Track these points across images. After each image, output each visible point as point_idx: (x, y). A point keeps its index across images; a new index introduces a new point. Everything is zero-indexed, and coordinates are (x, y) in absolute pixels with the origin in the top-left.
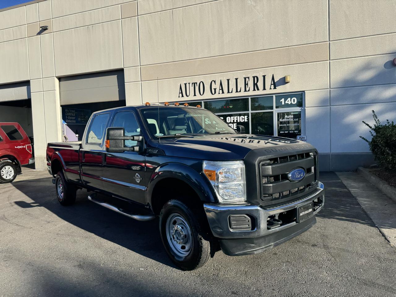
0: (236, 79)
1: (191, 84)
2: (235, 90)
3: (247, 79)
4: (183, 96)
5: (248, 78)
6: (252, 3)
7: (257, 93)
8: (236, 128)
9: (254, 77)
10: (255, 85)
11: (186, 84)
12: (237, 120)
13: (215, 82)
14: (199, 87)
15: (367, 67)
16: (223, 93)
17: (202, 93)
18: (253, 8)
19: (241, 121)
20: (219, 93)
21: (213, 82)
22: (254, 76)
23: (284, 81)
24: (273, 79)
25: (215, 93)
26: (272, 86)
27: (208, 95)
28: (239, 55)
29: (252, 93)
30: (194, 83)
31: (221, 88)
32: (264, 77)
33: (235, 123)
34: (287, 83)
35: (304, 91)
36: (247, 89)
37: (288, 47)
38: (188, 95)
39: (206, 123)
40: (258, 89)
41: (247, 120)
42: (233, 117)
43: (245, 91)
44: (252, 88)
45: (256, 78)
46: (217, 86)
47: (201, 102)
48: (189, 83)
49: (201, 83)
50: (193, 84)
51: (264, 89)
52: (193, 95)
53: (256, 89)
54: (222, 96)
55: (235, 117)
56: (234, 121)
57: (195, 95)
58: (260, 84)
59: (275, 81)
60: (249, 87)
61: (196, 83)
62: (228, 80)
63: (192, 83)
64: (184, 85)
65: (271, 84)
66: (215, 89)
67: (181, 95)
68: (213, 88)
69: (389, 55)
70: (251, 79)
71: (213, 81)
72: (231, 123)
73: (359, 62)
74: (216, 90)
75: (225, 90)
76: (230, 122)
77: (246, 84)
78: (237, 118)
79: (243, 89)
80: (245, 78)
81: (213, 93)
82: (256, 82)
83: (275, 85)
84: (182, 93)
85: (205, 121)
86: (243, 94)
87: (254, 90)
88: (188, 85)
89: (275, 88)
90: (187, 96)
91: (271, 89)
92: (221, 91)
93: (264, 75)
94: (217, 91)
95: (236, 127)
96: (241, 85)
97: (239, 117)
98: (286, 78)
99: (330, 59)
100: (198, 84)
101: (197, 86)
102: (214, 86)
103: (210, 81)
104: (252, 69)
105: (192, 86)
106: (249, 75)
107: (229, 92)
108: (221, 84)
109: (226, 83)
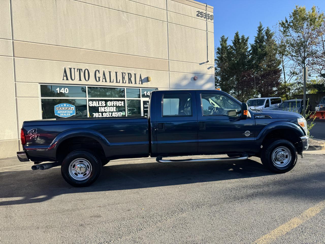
0: (116, 73)
1: (76, 70)
2: (115, 81)
4: (67, 79)
6: (126, 19)
7: (131, 85)
9: (128, 74)
10: (130, 79)
11: (70, 69)
12: (116, 105)
13: (99, 71)
14: (84, 73)
15: (185, 78)
16: (106, 81)
17: (87, 79)
19: (119, 105)
20: (103, 82)
21: (97, 71)
22: (128, 72)
23: (147, 80)
24: (141, 77)
25: (99, 80)
26: (140, 82)
27: (92, 81)
28: (117, 55)
29: (128, 85)
31: (104, 78)
34: (149, 81)
35: (157, 88)
36: (124, 82)
37: (148, 58)
38: (73, 79)
39: (90, 105)
40: (132, 83)
41: (123, 104)
42: (113, 102)
44: (127, 82)
45: (130, 75)
46: (101, 75)
47: (86, 87)
48: (74, 69)
49: (86, 71)
50: (78, 70)
51: (136, 83)
52: (79, 79)
54: (104, 84)
56: (114, 105)
58: (133, 79)
60: (125, 80)
62: (110, 72)
65: (140, 81)
66: (99, 78)
67: (65, 78)
69: (191, 74)
72: (111, 106)
73: (181, 75)
75: (108, 79)
76: (110, 105)
77: (123, 78)
78: (116, 103)
79: (121, 81)
80: (123, 73)
82: (130, 77)
83: (142, 81)
84: (66, 76)
86: (121, 84)
87: (129, 83)
88: (72, 70)
89: (142, 84)
91: (139, 84)
92: (104, 80)
93: (135, 73)
94: (101, 79)
95: (115, 110)
96: (120, 78)
98: (149, 78)
99: (169, 70)
100: (83, 71)
101: (82, 72)
102: (98, 75)
103: (95, 70)
104: (127, 67)
105: (77, 72)
106: (125, 72)
107: (110, 82)
108: (104, 75)
109: (108, 74)
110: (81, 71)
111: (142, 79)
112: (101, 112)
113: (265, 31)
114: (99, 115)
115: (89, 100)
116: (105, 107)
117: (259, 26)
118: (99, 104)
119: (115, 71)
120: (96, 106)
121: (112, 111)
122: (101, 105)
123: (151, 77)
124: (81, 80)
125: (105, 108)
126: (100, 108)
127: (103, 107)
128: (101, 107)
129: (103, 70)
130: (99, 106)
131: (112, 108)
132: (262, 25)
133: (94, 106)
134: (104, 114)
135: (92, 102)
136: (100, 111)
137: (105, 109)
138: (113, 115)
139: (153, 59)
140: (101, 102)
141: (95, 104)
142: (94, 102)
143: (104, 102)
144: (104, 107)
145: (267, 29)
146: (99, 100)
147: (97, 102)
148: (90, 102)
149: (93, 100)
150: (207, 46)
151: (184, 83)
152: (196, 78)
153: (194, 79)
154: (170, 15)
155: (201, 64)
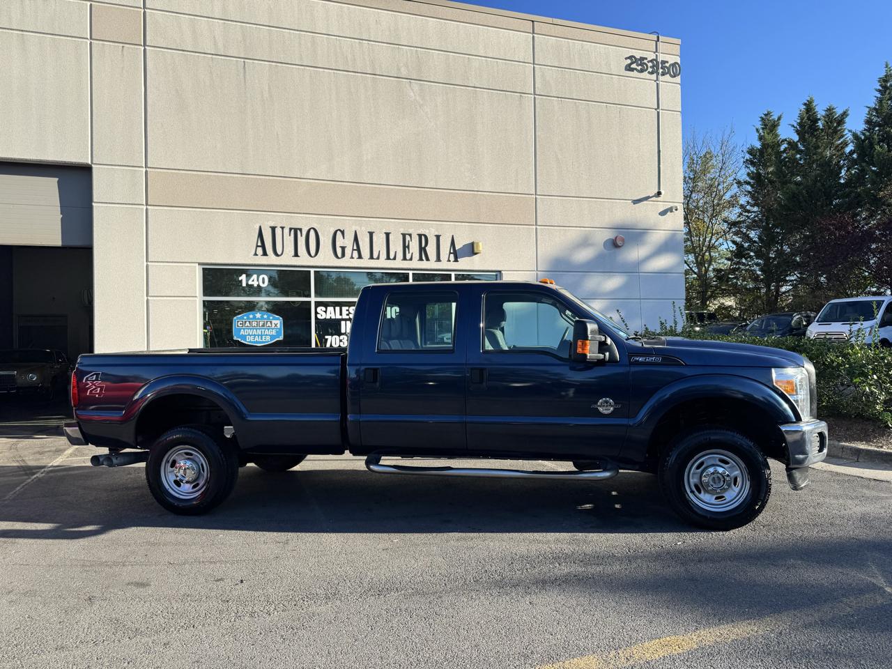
0: (388, 235)
1: (286, 231)
2: (383, 255)
3: (408, 238)
4: (265, 254)
5: (410, 235)
6: (418, 98)
7: (424, 265)
9: (420, 236)
10: (423, 250)
11: (273, 229)
13: (343, 232)
14: (307, 238)
15: (585, 243)
16: (360, 257)
17: (313, 252)
18: (418, 107)
19: (394, 317)
20: (352, 258)
21: (339, 233)
22: (420, 232)
23: (471, 250)
24: (453, 243)
25: (343, 255)
26: (452, 256)
27: (325, 259)
28: (392, 189)
29: (416, 264)
30: (296, 230)
31: (355, 248)
32: (438, 237)
34: (476, 254)
35: (500, 272)
36: (408, 256)
37: (476, 193)
38: (279, 253)
39: (319, 316)
40: (428, 259)
43: (405, 259)
44: (416, 256)
45: (423, 237)
46: (348, 242)
47: (310, 271)
48: (283, 228)
49: (312, 233)
50: (293, 231)
51: (438, 259)
52: (293, 253)
53: (424, 258)
54: (356, 263)
57: (296, 255)
58: (431, 250)
59: (457, 249)
60: (411, 252)
61: (301, 230)
62: (371, 234)
63: (291, 229)
64: (270, 230)
65: (450, 253)
66: (343, 248)
67: (260, 251)
68: (338, 244)
69: (604, 229)
70: (415, 238)
71: (339, 230)
73: (573, 235)
74: (346, 250)
75: (365, 251)
77: (405, 247)
79: (400, 255)
80: (404, 235)
81: (339, 254)
82: (423, 245)
83: (456, 255)
84: (263, 246)
85: (316, 313)
86: (399, 264)
87: (421, 259)
88: (278, 231)
89: (456, 260)
90: (277, 254)
91: (449, 261)
92: (356, 254)
93: (437, 234)
94: (348, 252)
96: (396, 247)
97: (389, 308)
98: (475, 246)
99: (536, 223)
100: (304, 233)
101: (301, 236)
102: (340, 242)
103: (333, 230)
104: (417, 220)
105: (290, 235)
106: (411, 231)
107: (372, 257)
108: (356, 239)
109: (368, 239)
110: (299, 231)
111: (458, 247)
112: (346, 334)
114: (341, 341)
115: (318, 304)
118: (341, 314)
119: (385, 230)
120: (333, 317)
122: (347, 315)
123: (480, 244)
124: (299, 254)
126: (343, 323)
127: (350, 320)
128: (346, 320)
129: (354, 228)
130: (340, 317)
133: (328, 317)
135: (324, 309)
136: (343, 331)
139: (489, 195)
140: (347, 308)
141: (331, 313)
142: (330, 309)
143: (353, 310)
146: (341, 304)
147: (338, 309)
148: (320, 309)
149: (326, 305)
150: (659, 151)
151: (584, 255)
152: (619, 243)
153: (615, 244)
154: (543, 76)
155: (636, 202)
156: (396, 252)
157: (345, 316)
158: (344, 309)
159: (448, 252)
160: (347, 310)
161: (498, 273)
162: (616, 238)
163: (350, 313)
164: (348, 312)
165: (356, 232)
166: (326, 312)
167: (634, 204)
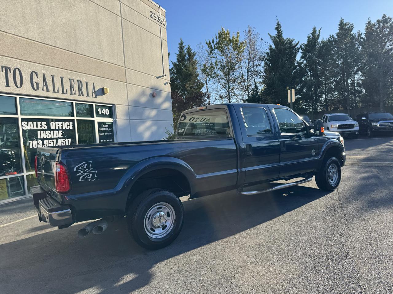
0: (62, 78)
2: (60, 91)
3: (72, 82)
5: (73, 80)
7: (81, 98)
8: (62, 137)
9: (78, 81)
10: (80, 90)
12: (62, 127)
13: (36, 73)
14: (14, 74)
15: (143, 94)
16: (48, 90)
17: (19, 85)
19: (67, 128)
20: (43, 90)
21: (33, 73)
22: (78, 79)
23: (102, 92)
24: (94, 87)
25: (38, 88)
26: (94, 94)
27: (27, 89)
29: (77, 97)
30: (5, 68)
31: (44, 84)
32: (87, 83)
33: (60, 130)
34: (105, 94)
35: (114, 105)
36: (73, 92)
37: (102, 61)
39: (24, 128)
40: (83, 95)
41: (72, 127)
42: (58, 123)
43: (71, 94)
44: (77, 92)
45: (80, 82)
46: (40, 80)
47: (16, 97)
49: (17, 71)
51: (88, 96)
52: (5, 84)
53: (81, 94)
54: (45, 94)
55: (60, 123)
56: (59, 127)
57: (8, 85)
58: (84, 89)
59: (96, 91)
60: (74, 90)
61: (9, 68)
62: (53, 77)
63: (2, 67)
65: (93, 93)
66: (37, 84)
69: (149, 89)
70: (76, 83)
72: (55, 130)
73: (139, 89)
75: (51, 88)
76: (54, 128)
77: (72, 87)
78: (62, 124)
79: (69, 91)
80: (70, 80)
81: (35, 87)
82: (80, 87)
83: (96, 94)
85: (22, 126)
86: (69, 97)
87: (79, 95)
89: (96, 97)
91: (92, 97)
92: (45, 88)
93: (86, 81)
94: (41, 86)
95: (62, 135)
96: (67, 86)
97: (63, 123)
98: (105, 90)
99: (126, 82)
100: (12, 71)
101: (10, 72)
102: (35, 80)
103: (30, 71)
104: (76, 72)
105: (2, 71)
106: (73, 78)
107: (54, 91)
108: (45, 80)
109: (51, 80)
110: (8, 70)
111: (96, 90)
112: (41, 139)
113: (186, 49)
114: (38, 144)
115: (23, 120)
116: (46, 130)
117: (180, 42)
118: (37, 127)
119: (60, 76)
120: (33, 129)
121: (57, 137)
122: (41, 127)
123: (108, 89)
124: (10, 85)
125: (47, 132)
126: (39, 132)
127: (43, 130)
128: (40, 130)
129: (43, 72)
130: (37, 129)
131: (57, 132)
132: (183, 42)
133: (29, 129)
134: (45, 141)
135: (26, 123)
136: (39, 137)
137: (46, 135)
138: (58, 144)
139: (107, 64)
140: (40, 123)
141: (31, 126)
142: (30, 123)
143: (44, 123)
144: (44, 132)
145: (188, 47)
146: (37, 120)
147: (35, 123)
148: (24, 123)
149: (28, 120)
150: (162, 57)
151: (143, 100)
152: (155, 95)
153: (153, 96)
154: (124, 9)
155: (158, 78)
156: (67, 89)
157: (40, 128)
158: (39, 123)
159: (92, 92)
160: (40, 124)
161: (113, 105)
162: (154, 93)
163: (42, 126)
164: (41, 125)
165: (44, 74)
166: (28, 125)
167: (157, 78)
